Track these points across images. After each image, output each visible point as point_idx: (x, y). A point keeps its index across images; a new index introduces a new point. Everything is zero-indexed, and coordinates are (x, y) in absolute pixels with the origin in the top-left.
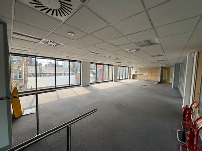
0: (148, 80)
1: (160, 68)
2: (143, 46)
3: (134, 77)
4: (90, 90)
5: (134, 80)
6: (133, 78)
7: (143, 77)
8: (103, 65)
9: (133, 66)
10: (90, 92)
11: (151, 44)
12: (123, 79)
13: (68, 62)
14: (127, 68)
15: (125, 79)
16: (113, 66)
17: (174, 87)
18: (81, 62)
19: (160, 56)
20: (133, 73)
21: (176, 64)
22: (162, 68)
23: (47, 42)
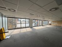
13: (25, 19)
14: (47, 21)
15: (46, 25)
16: (41, 20)
23: (10, 10)
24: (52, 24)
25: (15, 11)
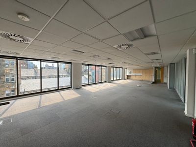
0: (142, 80)
1: (154, 68)
2: (135, 39)
3: (128, 77)
4: (80, 94)
5: (129, 81)
6: (127, 79)
7: (137, 78)
8: (96, 66)
9: (127, 66)
10: (79, 95)
11: (146, 36)
12: (117, 80)
13: (57, 64)
14: (121, 69)
15: (120, 79)
16: (106, 66)
17: (170, 88)
18: (71, 63)
19: (154, 53)
20: (128, 74)
21: (170, 64)
22: (156, 68)
23: (8, 36)
24: (132, 77)
25: (24, 40)
